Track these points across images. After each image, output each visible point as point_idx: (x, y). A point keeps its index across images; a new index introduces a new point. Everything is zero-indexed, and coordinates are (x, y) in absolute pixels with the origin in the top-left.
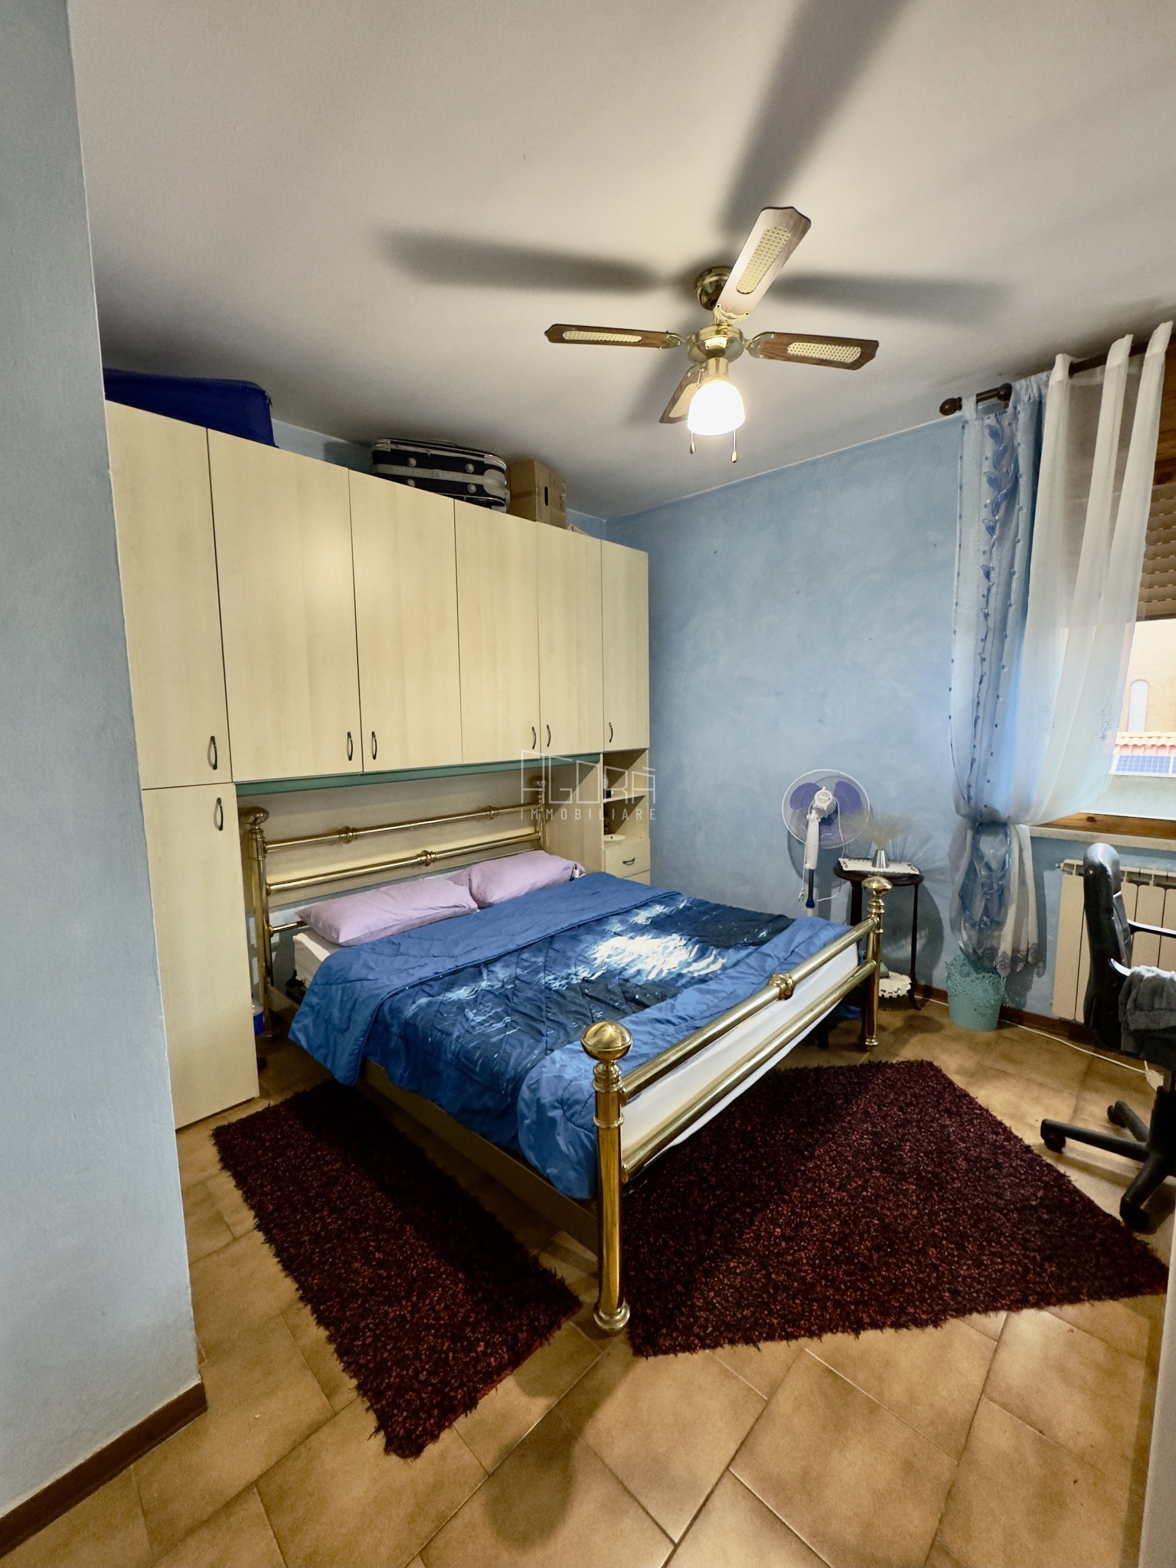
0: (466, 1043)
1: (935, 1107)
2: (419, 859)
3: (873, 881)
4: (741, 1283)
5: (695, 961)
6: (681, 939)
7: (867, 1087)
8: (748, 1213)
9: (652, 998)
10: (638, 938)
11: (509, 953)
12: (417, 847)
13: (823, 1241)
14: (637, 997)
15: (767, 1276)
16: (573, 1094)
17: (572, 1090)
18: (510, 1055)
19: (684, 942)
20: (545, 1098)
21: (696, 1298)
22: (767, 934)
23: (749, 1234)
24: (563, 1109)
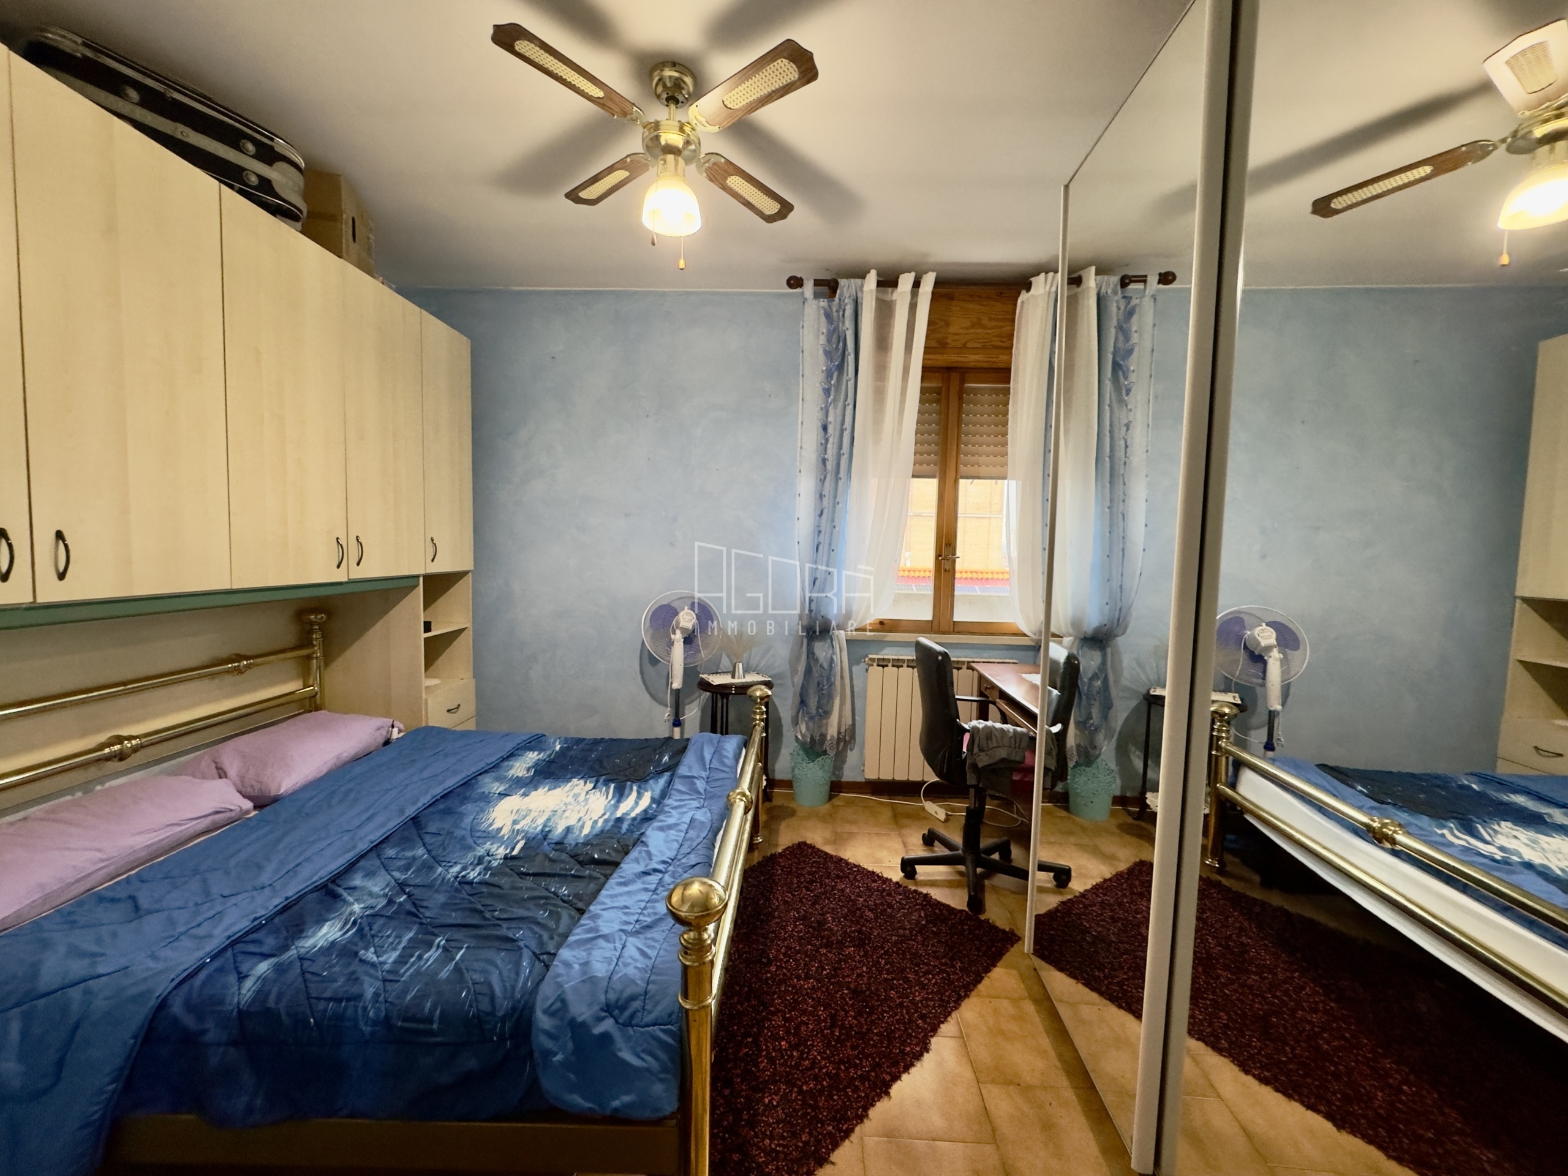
0: (398, 997)
1: (828, 878)
2: (107, 751)
3: (757, 690)
4: (783, 1112)
5: (619, 801)
6: (586, 782)
7: (774, 880)
8: (751, 1043)
9: (612, 852)
10: (533, 793)
11: (362, 856)
12: (98, 731)
13: (822, 1031)
14: (596, 856)
15: (801, 1091)
16: (622, 992)
17: (618, 986)
18: (490, 986)
19: (590, 786)
20: (580, 1015)
21: (756, 1155)
22: (670, 758)
23: (762, 1062)
24: (612, 1016)
